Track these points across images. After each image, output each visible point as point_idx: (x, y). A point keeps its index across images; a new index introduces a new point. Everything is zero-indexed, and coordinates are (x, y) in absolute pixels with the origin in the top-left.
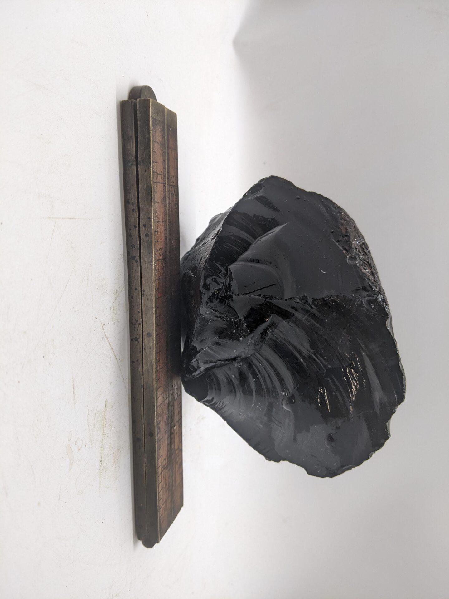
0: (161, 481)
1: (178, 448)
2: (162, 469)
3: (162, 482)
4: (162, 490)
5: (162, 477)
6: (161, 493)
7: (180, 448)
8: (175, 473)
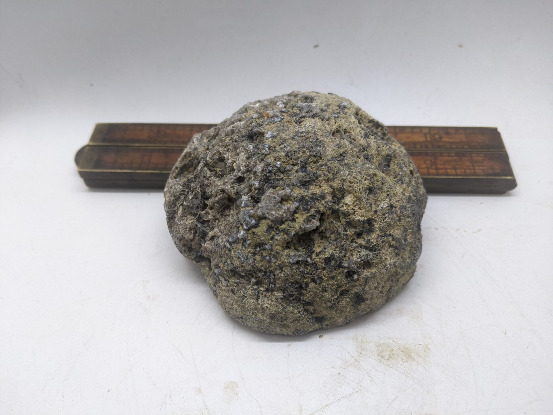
0: (444, 171)
1: (425, 135)
2: (434, 167)
3: (448, 167)
4: (455, 168)
5: (442, 167)
6: (459, 171)
7: (426, 131)
8: (450, 143)
